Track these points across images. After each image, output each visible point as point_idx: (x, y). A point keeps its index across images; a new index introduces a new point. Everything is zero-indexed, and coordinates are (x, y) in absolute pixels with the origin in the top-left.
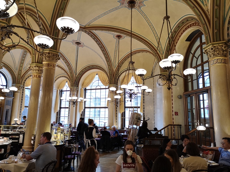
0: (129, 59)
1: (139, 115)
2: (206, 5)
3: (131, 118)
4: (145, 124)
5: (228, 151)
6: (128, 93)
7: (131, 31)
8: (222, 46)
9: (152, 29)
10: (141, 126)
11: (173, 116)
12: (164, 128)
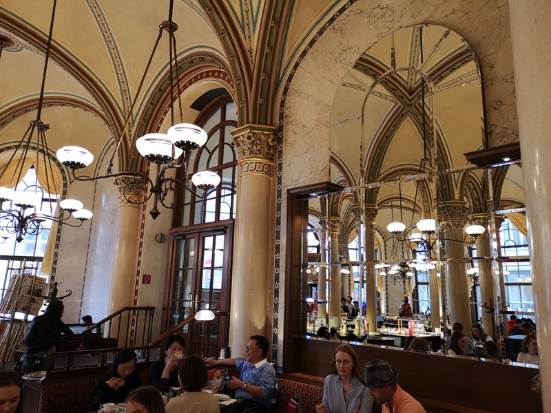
0: (33, 115)
1: (42, 281)
2: (249, 37)
3: (9, 291)
4: (57, 307)
5: (255, 367)
6: (13, 215)
7: (50, 37)
8: (269, 136)
9: (112, 51)
10: (41, 313)
11: (137, 284)
12: (109, 318)
